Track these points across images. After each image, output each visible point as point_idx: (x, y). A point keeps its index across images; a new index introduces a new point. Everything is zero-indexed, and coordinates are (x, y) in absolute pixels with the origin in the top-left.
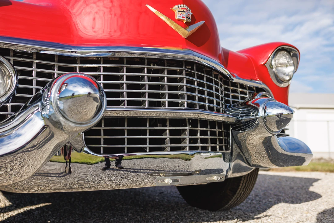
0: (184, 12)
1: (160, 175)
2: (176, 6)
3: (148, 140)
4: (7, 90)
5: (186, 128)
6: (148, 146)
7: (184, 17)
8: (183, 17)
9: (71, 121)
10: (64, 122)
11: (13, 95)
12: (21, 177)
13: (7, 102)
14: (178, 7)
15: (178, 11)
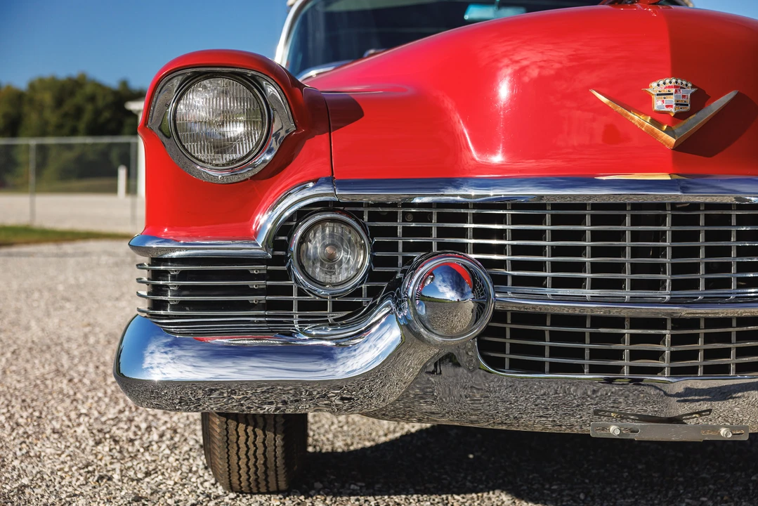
0: (672, 94)
1: (611, 416)
2: (654, 84)
3: (587, 352)
4: (359, 267)
5: (664, 332)
6: (587, 362)
7: (671, 106)
8: (667, 106)
9: (436, 334)
10: (427, 335)
11: (369, 271)
12: (384, 400)
13: (362, 281)
14: (658, 85)
15: (658, 95)
